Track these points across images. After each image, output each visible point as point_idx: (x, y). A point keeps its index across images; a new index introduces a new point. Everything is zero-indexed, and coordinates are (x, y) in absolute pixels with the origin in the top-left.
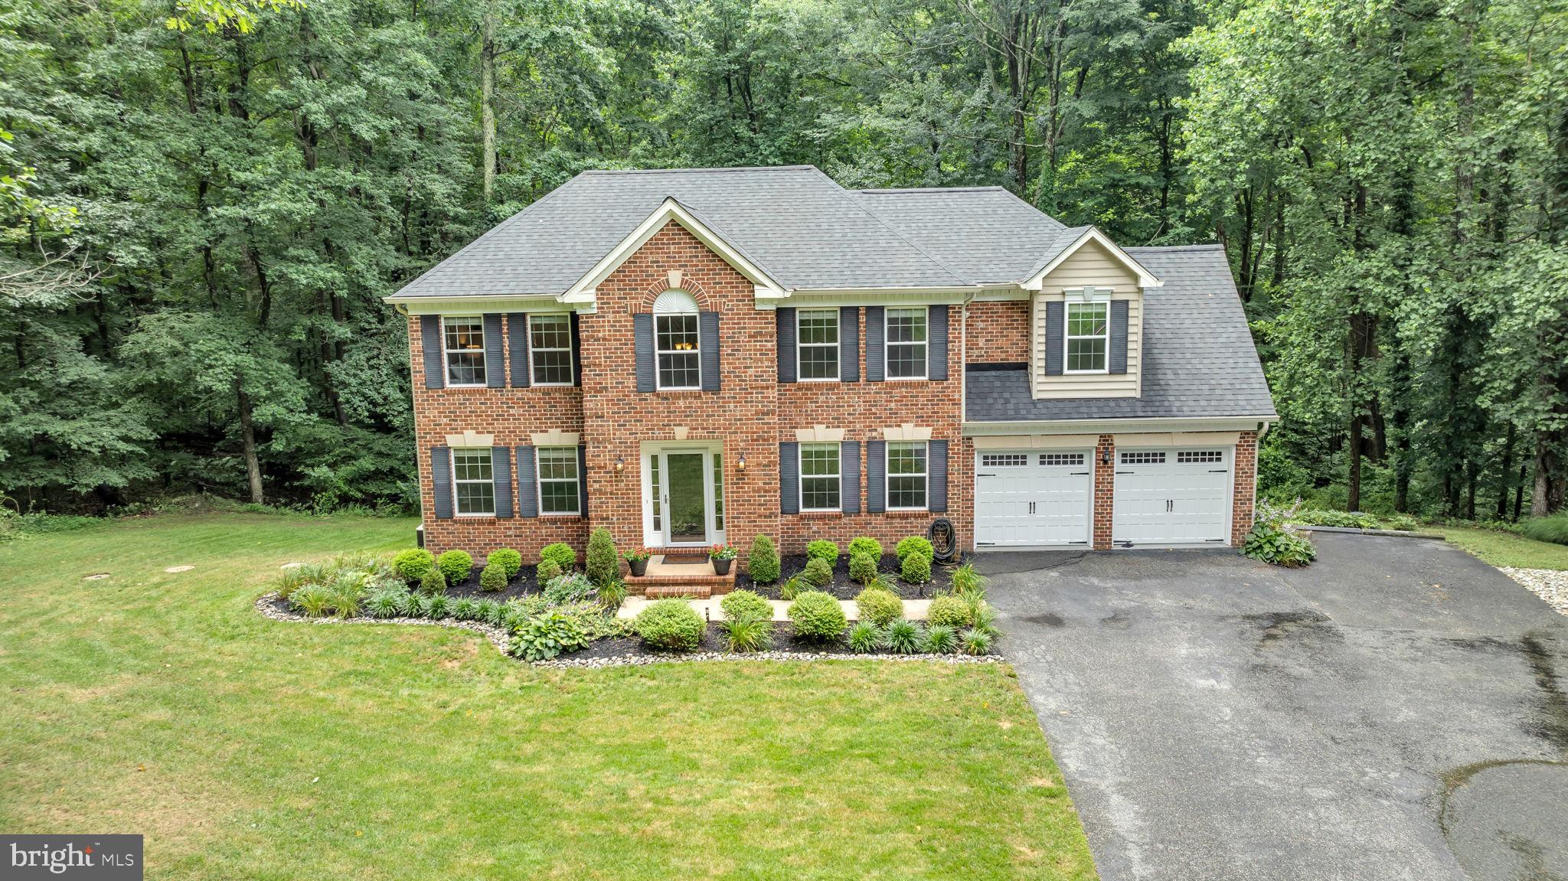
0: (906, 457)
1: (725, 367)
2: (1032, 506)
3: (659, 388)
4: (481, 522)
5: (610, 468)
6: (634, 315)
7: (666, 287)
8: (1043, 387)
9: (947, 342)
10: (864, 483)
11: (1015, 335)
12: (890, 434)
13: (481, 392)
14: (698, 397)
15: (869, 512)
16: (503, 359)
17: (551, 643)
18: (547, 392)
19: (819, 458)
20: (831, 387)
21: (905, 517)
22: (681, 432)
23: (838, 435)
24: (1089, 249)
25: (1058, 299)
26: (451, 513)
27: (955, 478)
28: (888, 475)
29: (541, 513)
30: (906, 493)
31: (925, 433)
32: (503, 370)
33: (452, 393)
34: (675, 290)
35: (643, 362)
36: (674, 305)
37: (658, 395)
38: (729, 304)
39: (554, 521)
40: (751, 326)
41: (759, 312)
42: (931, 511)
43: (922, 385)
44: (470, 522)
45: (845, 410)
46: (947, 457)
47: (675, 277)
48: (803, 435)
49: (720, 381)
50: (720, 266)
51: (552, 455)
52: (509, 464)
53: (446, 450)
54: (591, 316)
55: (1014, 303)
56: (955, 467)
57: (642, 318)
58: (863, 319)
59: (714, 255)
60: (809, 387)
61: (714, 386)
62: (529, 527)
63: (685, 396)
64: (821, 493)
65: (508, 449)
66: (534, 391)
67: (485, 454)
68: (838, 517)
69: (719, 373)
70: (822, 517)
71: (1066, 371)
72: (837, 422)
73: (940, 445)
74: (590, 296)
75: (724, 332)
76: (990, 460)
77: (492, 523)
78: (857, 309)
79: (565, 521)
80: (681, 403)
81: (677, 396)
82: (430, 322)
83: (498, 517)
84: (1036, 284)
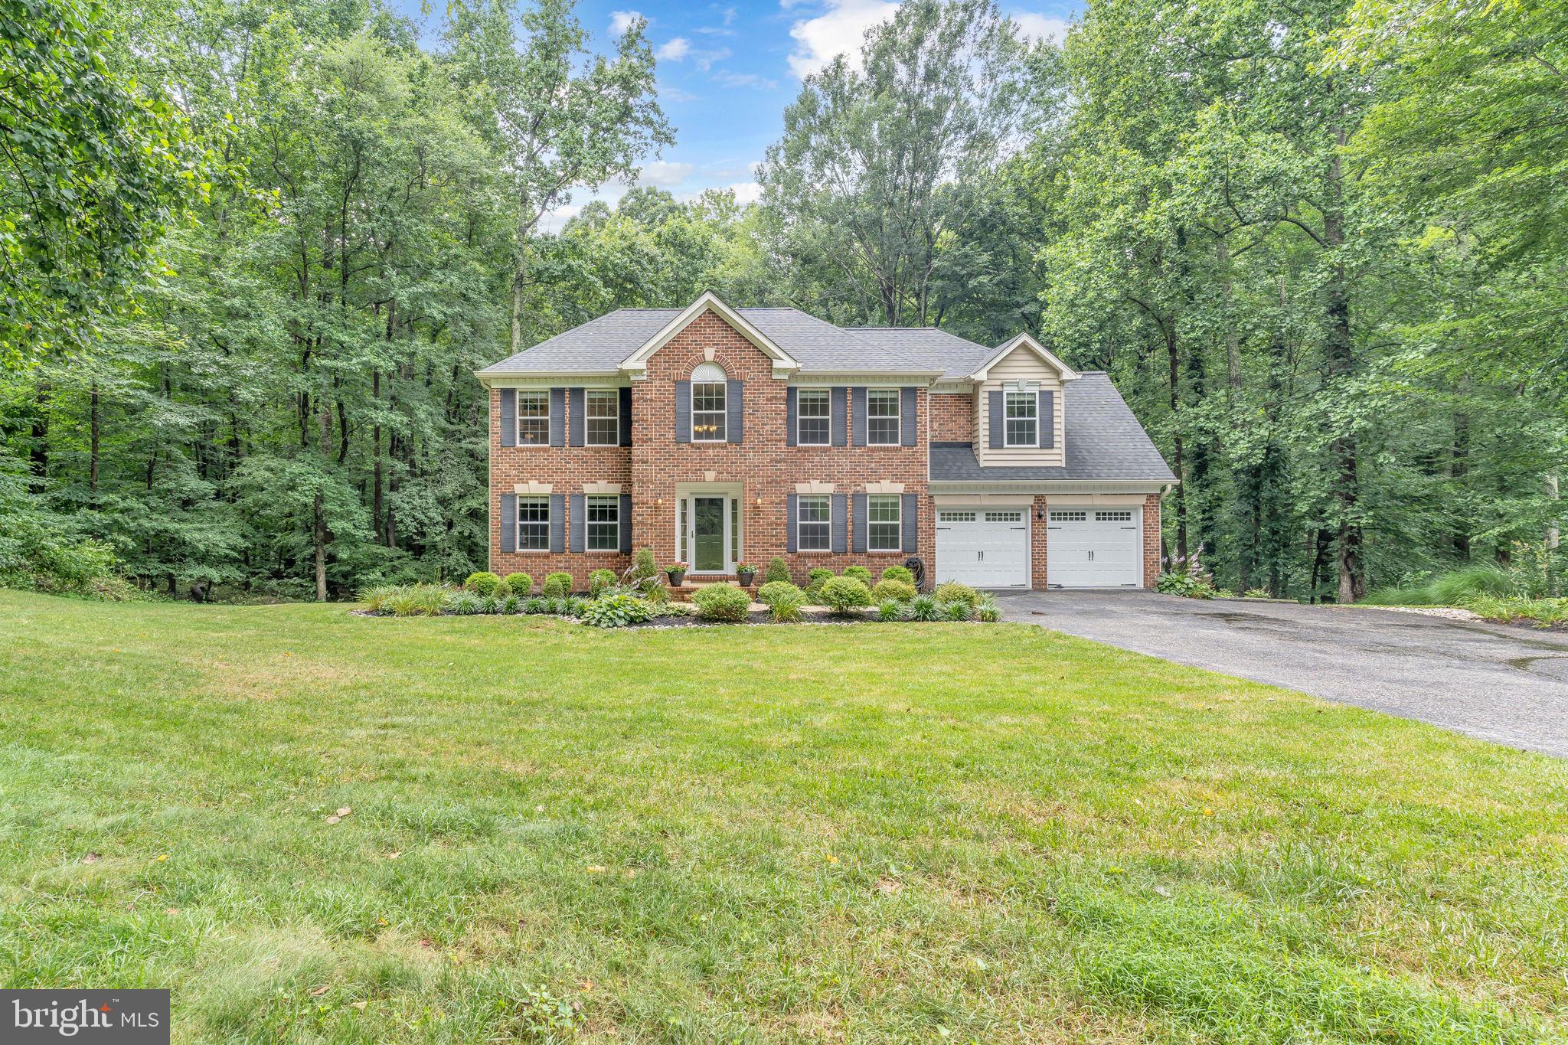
0: (884, 508)
1: (747, 424)
2: (981, 555)
3: (693, 441)
4: (538, 556)
5: (651, 504)
6: (675, 382)
7: (703, 361)
8: (987, 457)
9: (916, 416)
10: (850, 528)
11: (962, 421)
12: (872, 488)
13: (545, 450)
14: (724, 447)
15: (854, 552)
16: (564, 424)
17: (622, 614)
18: (597, 451)
19: (814, 508)
20: (825, 450)
21: (883, 556)
22: (710, 476)
23: (829, 488)
24: (1020, 351)
25: (998, 389)
26: (514, 548)
27: (923, 525)
28: (869, 522)
29: (587, 550)
30: (884, 536)
31: (899, 488)
32: (563, 433)
33: (522, 450)
34: (709, 363)
35: (681, 419)
36: (707, 375)
37: (692, 445)
38: (752, 375)
39: (597, 556)
40: (768, 391)
41: (775, 381)
42: (904, 552)
43: (896, 449)
44: (528, 556)
45: (835, 469)
46: (916, 507)
47: (709, 353)
48: (801, 488)
49: (742, 435)
50: (744, 345)
51: (598, 503)
52: (563, 508)
53: (513, 496)
54: (642, 382)
55: (960, 396)
56: (922, 515)
57: (682, 384)
58: (850, 397)
59: (741, 336)
60: (806, 450)
61: (737, 440)
62: (577, 561)
63: (714, 446)
64: (815, 536)
65: (563, 497)
66: (587, 449)
67: (544, 501)
68: (829, 556)
69: (742, 428)
70: (816, 556)
71: (1006, 445)
72: (829, 478)
73: (910, 497)
74: (643, 365)
75: (747, 396)
76: (947, 516)
77: (546, 556)
78: (845, 389)
79: (606, 556)
80: (711, 452)
81: (707, 447)
82: (508, 394)
83: (552, 553)
84: (982, 376)
